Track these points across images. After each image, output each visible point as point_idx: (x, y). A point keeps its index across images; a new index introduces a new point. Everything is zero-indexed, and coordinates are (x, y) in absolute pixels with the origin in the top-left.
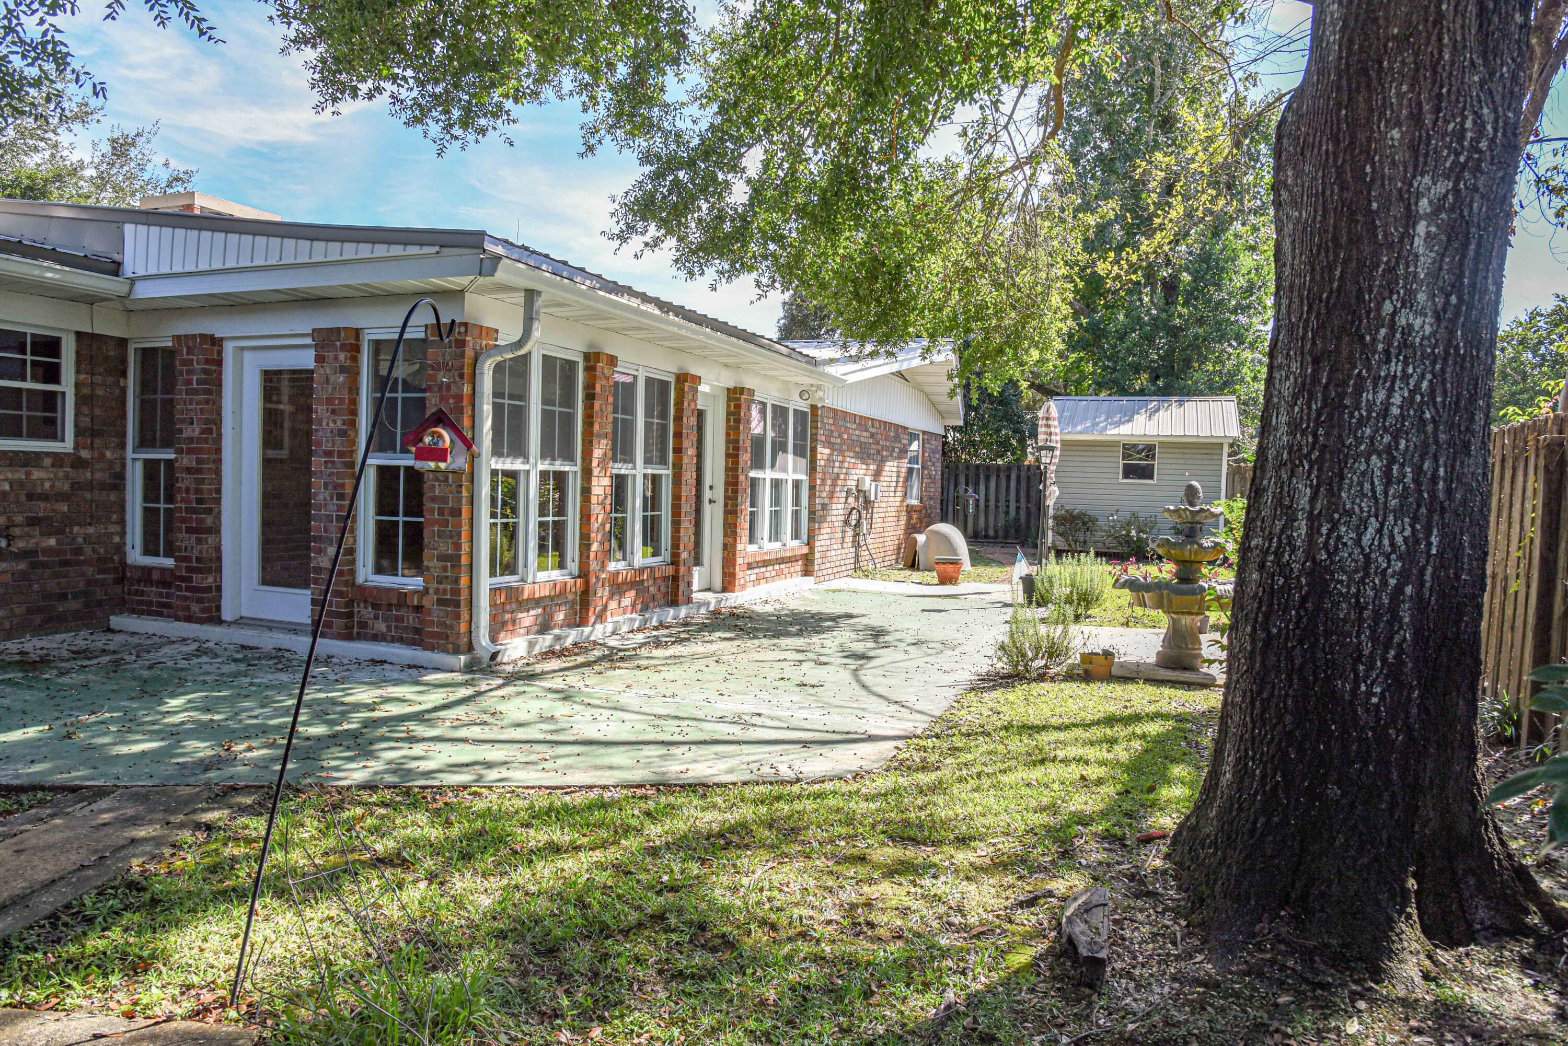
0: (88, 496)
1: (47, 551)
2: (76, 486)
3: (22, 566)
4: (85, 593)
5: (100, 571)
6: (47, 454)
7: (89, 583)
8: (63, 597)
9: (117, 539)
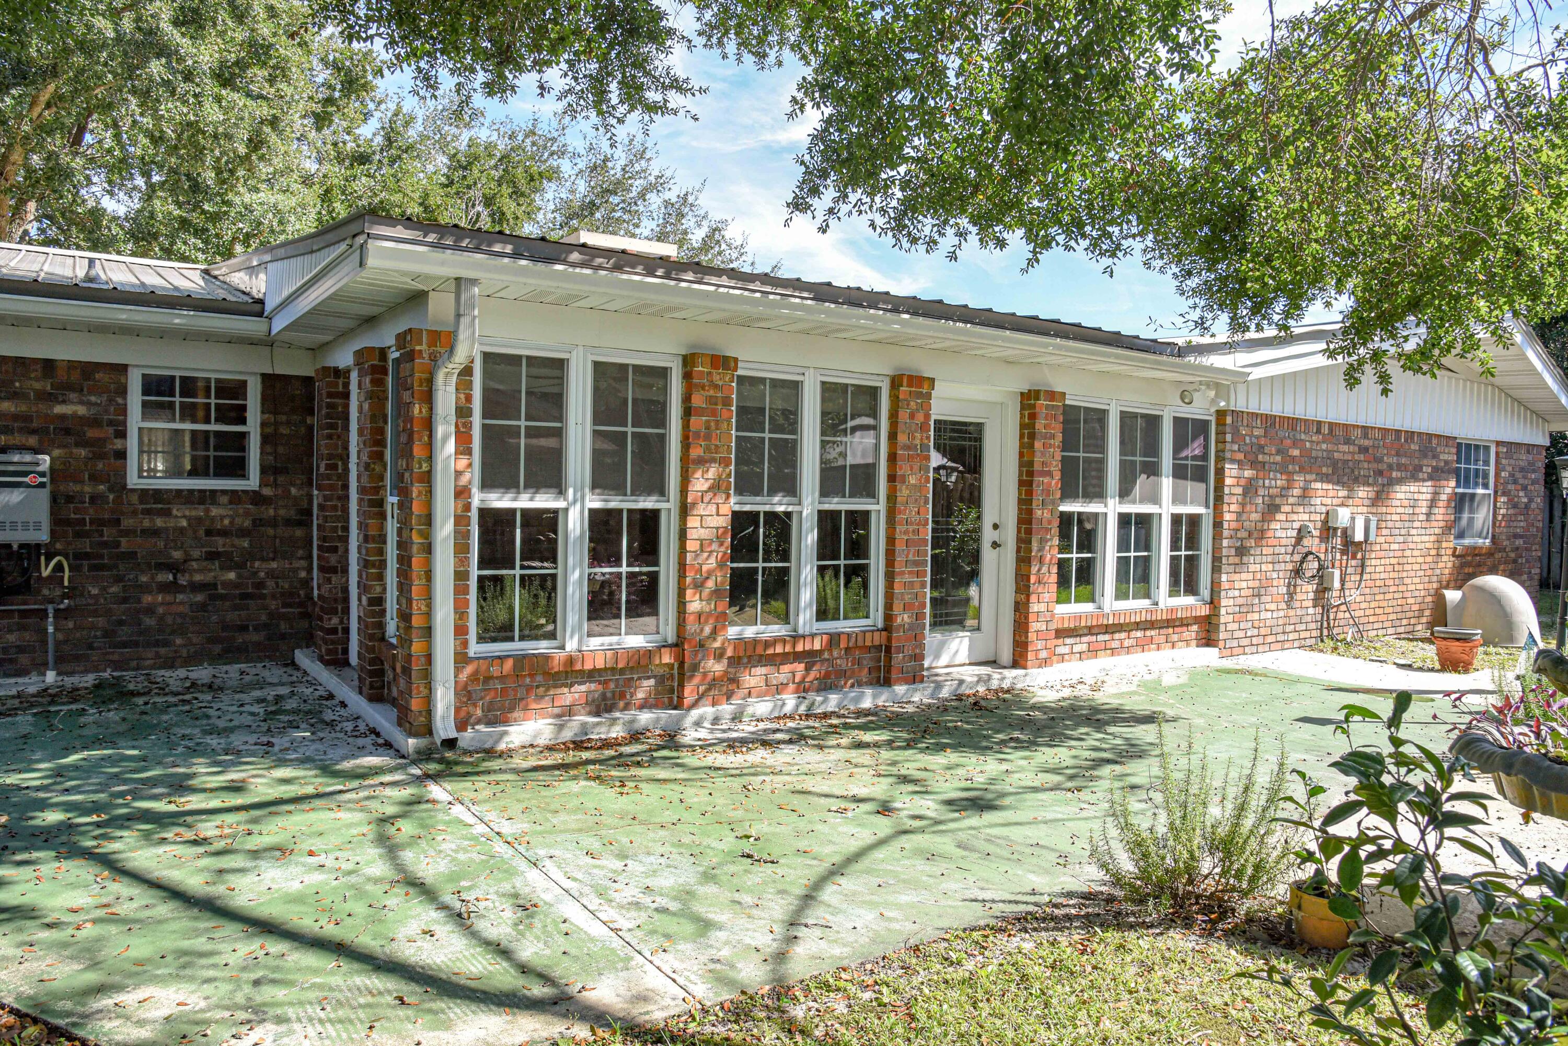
0: (271, 532)
1: (227, 584)
2: (258, 522)
3: (199, 598)
4: (266, 626)
5: (285, 605)
6: (224, 492)
7: (271, 615)
8: (244, 628)
9: (303, 574)
